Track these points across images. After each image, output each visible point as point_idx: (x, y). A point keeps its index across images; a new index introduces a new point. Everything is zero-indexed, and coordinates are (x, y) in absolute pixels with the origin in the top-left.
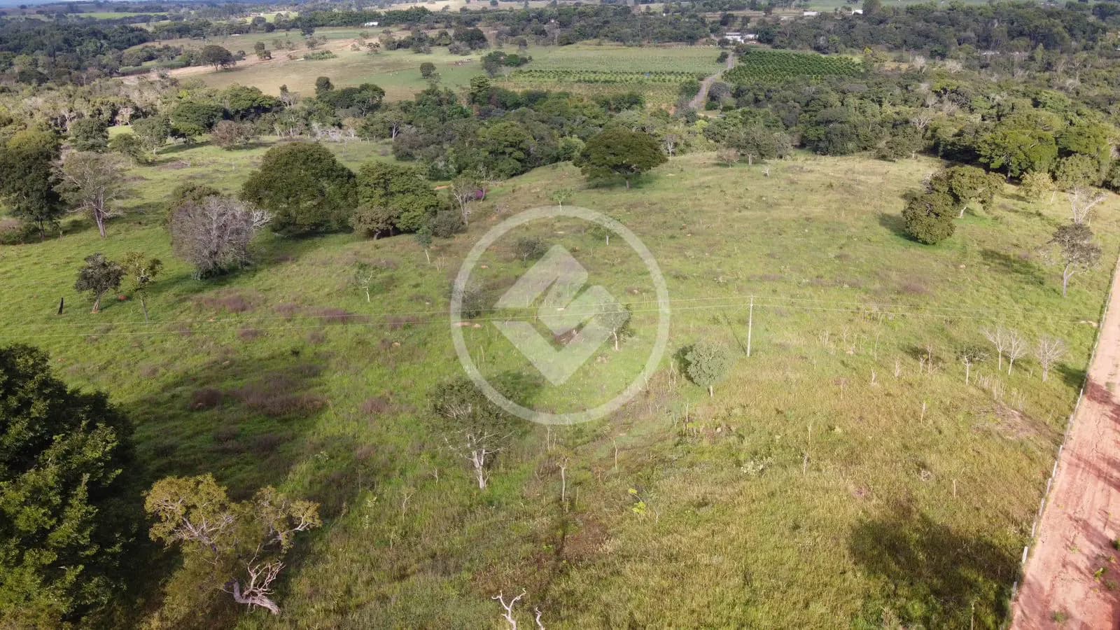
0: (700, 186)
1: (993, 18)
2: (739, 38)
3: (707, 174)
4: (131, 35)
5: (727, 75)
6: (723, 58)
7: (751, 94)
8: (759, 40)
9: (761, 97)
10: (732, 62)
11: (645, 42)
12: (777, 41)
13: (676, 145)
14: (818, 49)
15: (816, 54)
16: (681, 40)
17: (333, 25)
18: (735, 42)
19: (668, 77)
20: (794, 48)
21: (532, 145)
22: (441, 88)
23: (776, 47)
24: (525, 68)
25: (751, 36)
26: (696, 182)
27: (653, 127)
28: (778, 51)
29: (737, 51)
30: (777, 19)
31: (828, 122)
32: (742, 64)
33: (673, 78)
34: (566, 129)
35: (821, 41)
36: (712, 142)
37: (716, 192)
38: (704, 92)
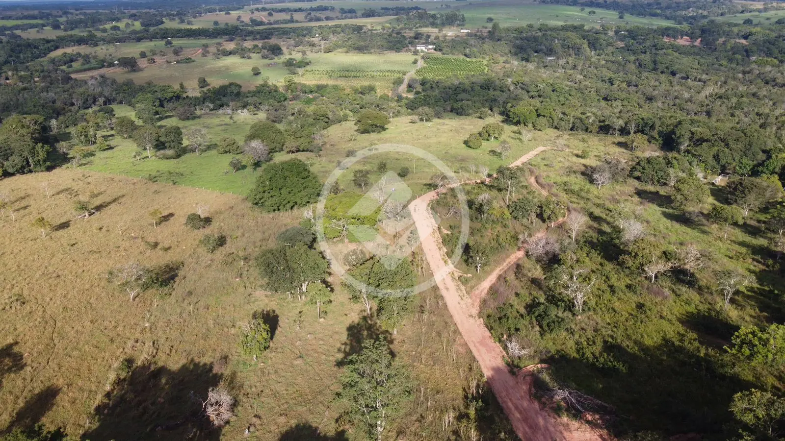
0: (403, 132)
1: (555, 38)
2: (424, 49)
3: (405, 127)
4: (49, 45)
5: (418, 72)
6: (415, 62)
7: (429, 84)
8: (435, 50)
9: (434, 86)
10: (421, 63)
11: (373, 50)
12: (444, 51)
13: (393, 113)
14: (465, 55)
15: (465, 58)
16: (393, 49)
17: (179, 37)
18: (422, 51)
19: (387, 74)
20: (453, 54)
21: (330, 115)
22: (270, 83)
23: (443, 54)
24: (308, 68)
25: (430, 47)
26: (402, 130)
27: (383, 105)
28: (446, 56)
29: (423, 58)
30: (445, 36)
31: (462, 100)
32: (425, 65)
33: (389, 74)
34: (343, 107)
35: (467, 51)
36: (409, 110)
37: (410, 134)
38: (406, 82)
